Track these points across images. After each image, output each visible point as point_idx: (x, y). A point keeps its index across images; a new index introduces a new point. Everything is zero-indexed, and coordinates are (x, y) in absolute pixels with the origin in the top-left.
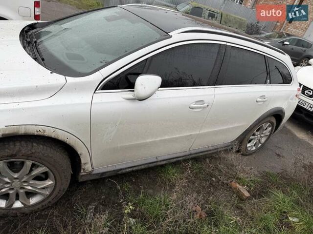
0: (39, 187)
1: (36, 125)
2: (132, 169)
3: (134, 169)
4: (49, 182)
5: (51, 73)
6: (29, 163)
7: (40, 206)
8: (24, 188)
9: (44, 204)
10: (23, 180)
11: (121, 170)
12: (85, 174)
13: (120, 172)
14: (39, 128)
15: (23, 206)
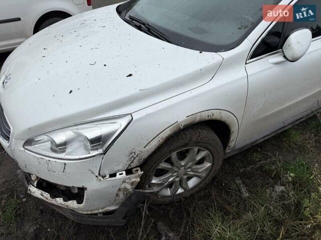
0: (200, 171)
1: (208, 110)
2: (264, 139)
3: (266, 138)
4: (208, 165)
5: (200, 52)
6: (196, 149)
7: (197, 189)
8: (187, 174)
9: (200, 186)
10: (187, 167)
11: (257, 141)
12: (230, 151)
13: (255, 144)
14: (210, 113)
15: (183, 191)
